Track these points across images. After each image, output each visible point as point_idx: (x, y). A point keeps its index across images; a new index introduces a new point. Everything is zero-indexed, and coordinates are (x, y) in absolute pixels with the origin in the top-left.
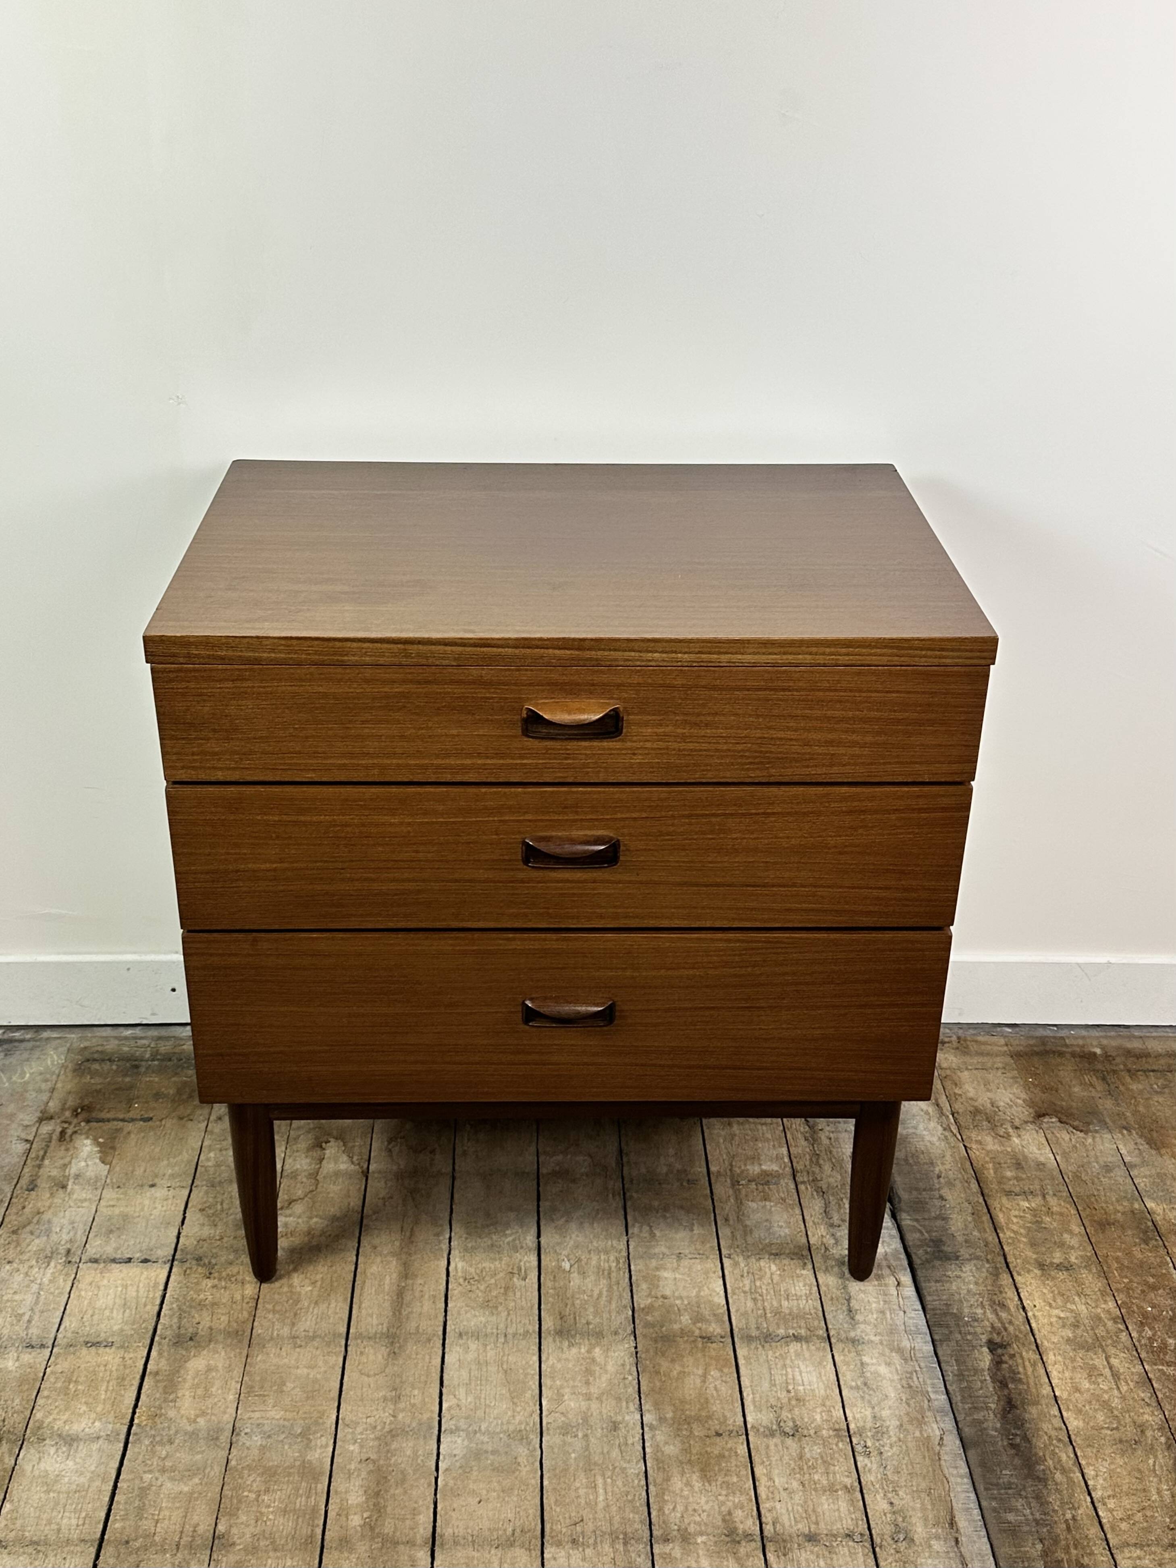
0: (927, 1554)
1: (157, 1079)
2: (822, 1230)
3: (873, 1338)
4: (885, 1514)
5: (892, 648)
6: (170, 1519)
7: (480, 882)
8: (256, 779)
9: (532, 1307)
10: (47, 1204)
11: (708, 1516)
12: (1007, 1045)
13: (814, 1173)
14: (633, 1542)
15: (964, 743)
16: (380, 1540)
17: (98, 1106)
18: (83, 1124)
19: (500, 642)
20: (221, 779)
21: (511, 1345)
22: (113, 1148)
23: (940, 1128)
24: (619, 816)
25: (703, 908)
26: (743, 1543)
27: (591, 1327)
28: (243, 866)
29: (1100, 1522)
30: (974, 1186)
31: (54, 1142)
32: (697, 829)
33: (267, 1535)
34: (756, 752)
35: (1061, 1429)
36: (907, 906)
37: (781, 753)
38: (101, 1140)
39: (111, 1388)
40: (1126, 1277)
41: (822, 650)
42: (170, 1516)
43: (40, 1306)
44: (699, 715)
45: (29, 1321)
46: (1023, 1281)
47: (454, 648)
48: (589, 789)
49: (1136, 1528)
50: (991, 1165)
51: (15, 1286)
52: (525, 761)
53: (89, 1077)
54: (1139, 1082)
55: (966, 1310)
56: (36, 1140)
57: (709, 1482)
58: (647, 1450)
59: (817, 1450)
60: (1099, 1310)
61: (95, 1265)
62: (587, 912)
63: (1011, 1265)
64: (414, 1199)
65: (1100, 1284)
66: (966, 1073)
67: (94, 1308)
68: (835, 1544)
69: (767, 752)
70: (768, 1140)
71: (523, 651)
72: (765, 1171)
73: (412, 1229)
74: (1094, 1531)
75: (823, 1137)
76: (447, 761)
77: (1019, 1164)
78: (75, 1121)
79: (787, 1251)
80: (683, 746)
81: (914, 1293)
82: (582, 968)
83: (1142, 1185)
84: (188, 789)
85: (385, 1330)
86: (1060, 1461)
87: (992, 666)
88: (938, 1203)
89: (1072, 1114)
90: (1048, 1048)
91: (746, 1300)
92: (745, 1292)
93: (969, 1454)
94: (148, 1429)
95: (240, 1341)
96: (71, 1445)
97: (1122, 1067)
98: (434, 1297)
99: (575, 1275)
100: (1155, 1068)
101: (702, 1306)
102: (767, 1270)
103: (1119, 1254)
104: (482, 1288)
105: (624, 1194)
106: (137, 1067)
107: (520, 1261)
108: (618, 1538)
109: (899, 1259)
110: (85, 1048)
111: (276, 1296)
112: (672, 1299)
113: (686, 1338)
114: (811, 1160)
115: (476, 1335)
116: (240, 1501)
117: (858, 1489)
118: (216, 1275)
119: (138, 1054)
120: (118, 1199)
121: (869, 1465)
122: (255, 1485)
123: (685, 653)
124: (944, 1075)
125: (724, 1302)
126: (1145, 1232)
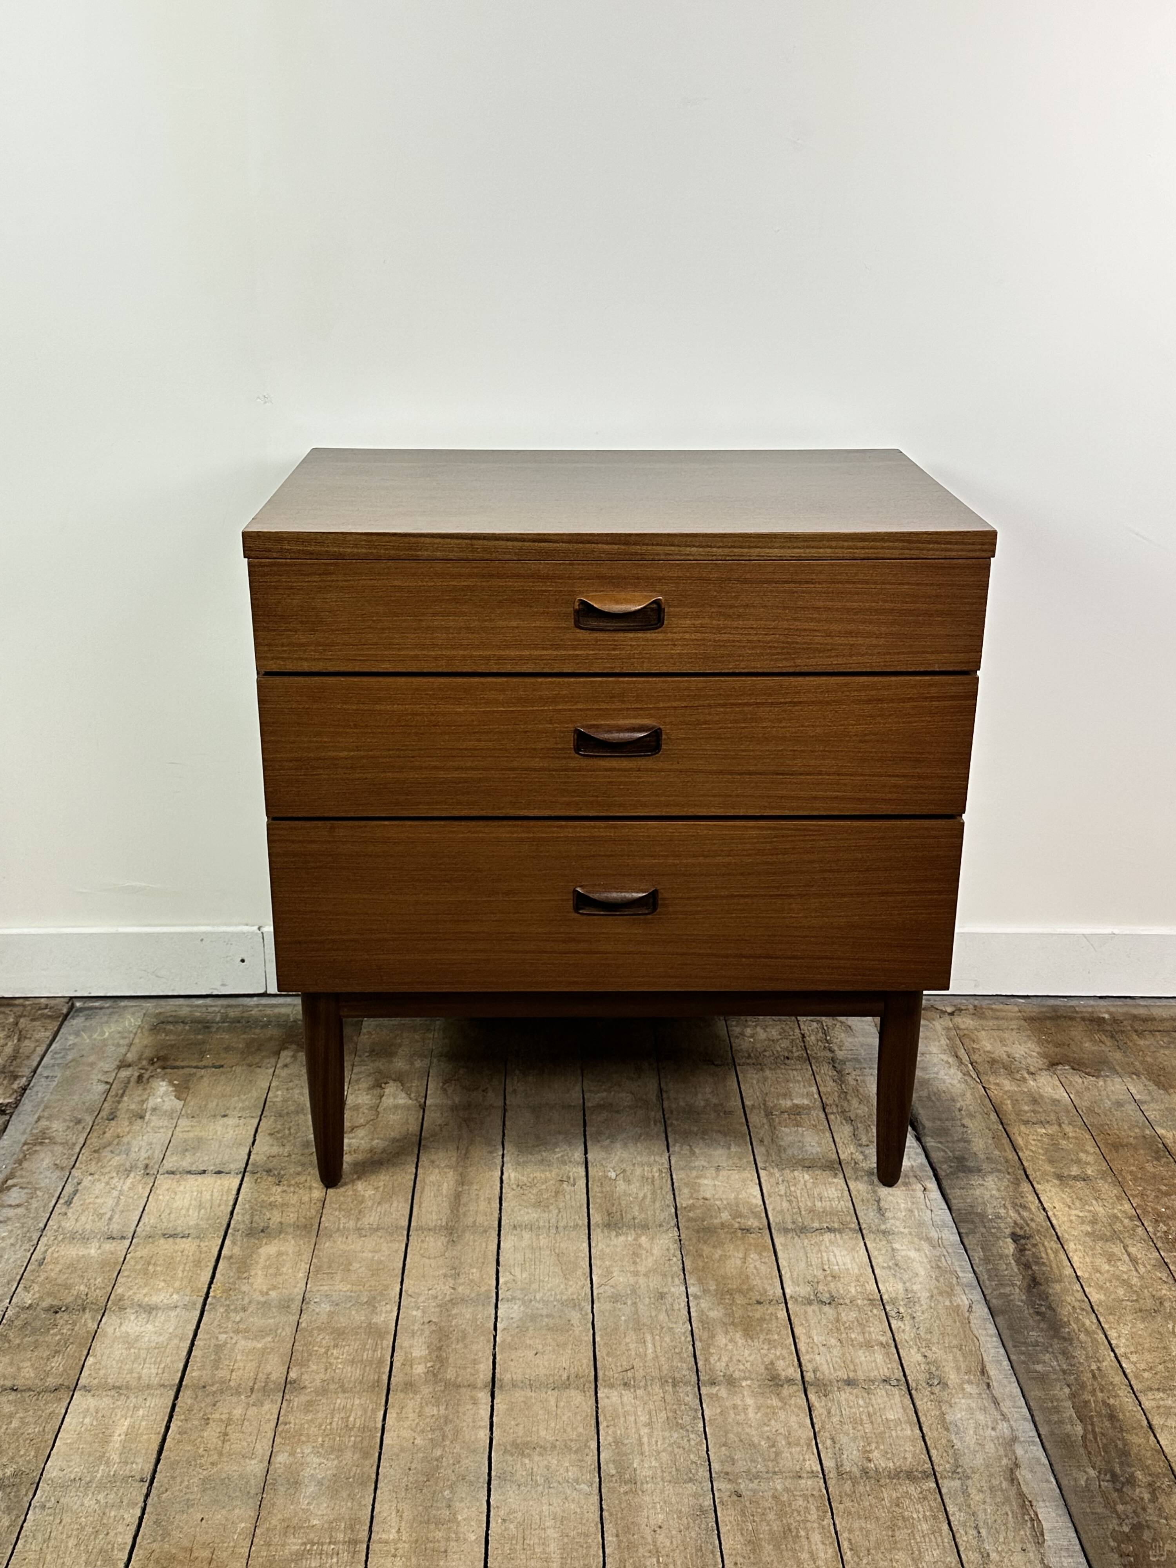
0: (961, 1396)
1: (227, 1037)
2: (852, 1149)
3: (902, 1230)
4: (919, 1364)
5: (903, 541)
6: (244, 1369)
7: (535, 770)
8: (337, 669)
9: (581, 1207)
10: (127, 1129)
11: (752, 1365)
12: (1020, 1012)
13: (842, 1106)
14: (681, 1384)
15: (969, 633)
16: (443, 1384)
17: (173, 1057)
18: (159, 1070)
19: (556, 538)
20: (307, 669)
21: (562, 1234)
22: (187, 1088)
23: (960, 1075)
24: (661, 705)
25: (737, 796)
26: (786, 1386)
27: (636, 1221)
28: (323, 754)
29: (1124, 1373)
30: (993, 1116)
31: (132, 1084)
32: (732, 718)
33: (336, 1381)
34: (783, 643)
35: (1083, 1301)
36: (922, 793)
37: (805, 643)
38: (176, 1082)
39: (187, 1269)
40: (1140, 1186)
41: (841, 543)
42: (245, 1367)
43: (121, 1207)
44: (731, 607)
45: (110, 1219)
46: (1043, 1188)
47: (515, 543)
48: (635, 679)
49: (1158, 1377)
50: (1009, 1102)
51: (97, 1192)
52: (577, 652)
53: (163, 1035)
54: (1146, 1039)
55: (990, 1211)
56: (116, 1082)
57: (752, 1338)
58: (692, 1314)
59: (853, 1315)
60: (1116, 1211)
61: (172, 1176)
62: (633, 800)
63: (1031, 1178)
64: (468, 1126)
65: (1116, 1191)
66: (983, 1033)
67: (172, 1208)
68: (872, 1387)
69: (793, 643)
70: (799, 1082)
71: (576, 546)
72: (797, 1106)
73: (467, 1148)
74: (1119, 1379)
75: (850, 1079)
76: (507, 652)
77: (1036, 1101)
78: (151, 1068)
79: (819, 1165)
80: (718, 637)
81: (940, 1196)
82: (629, 856)
83: (1152, 1116)
84: (278, 680)
85: (444, 1223)
86: (1084, 1325)
87: (992, 559)
88: (962, 1129)
89: (1084, 1064)
90: (1059, 1014)
91: (782, 1201)
92: (781, 1196)
93: (998, 1319)
94: (223, 1300)
95: (309, 1232)
96: (150, 1313)
97: (1129, 1028)
98: (489, 1199)
99: (621, 1182)
100: (1161, 1029)
101: (741, 1206)
102: (801, 1179)
103: (1132, 1168)
104: (534, 1192)
105: (665, 1122)
106: (208, 1027)
107: (569, 1172)
108: (667, 1381)
109: (926, 1171)
110: (160, 1013)
111: (342, 1199)
112: (712, 1200)
113: (726, 1230)
114: (839, 1096)
115: (530, 1227)
116: (311, 1355)
117: (893, 1345)
118: (285, 1182)
119: (209, 1018)
120: (192, 1126)
121: (903, 1326)
122: (324, 1342)
123: (719, 547)
124: (962, 1034)
125: (761, 1203)
126: (1157, 1152)
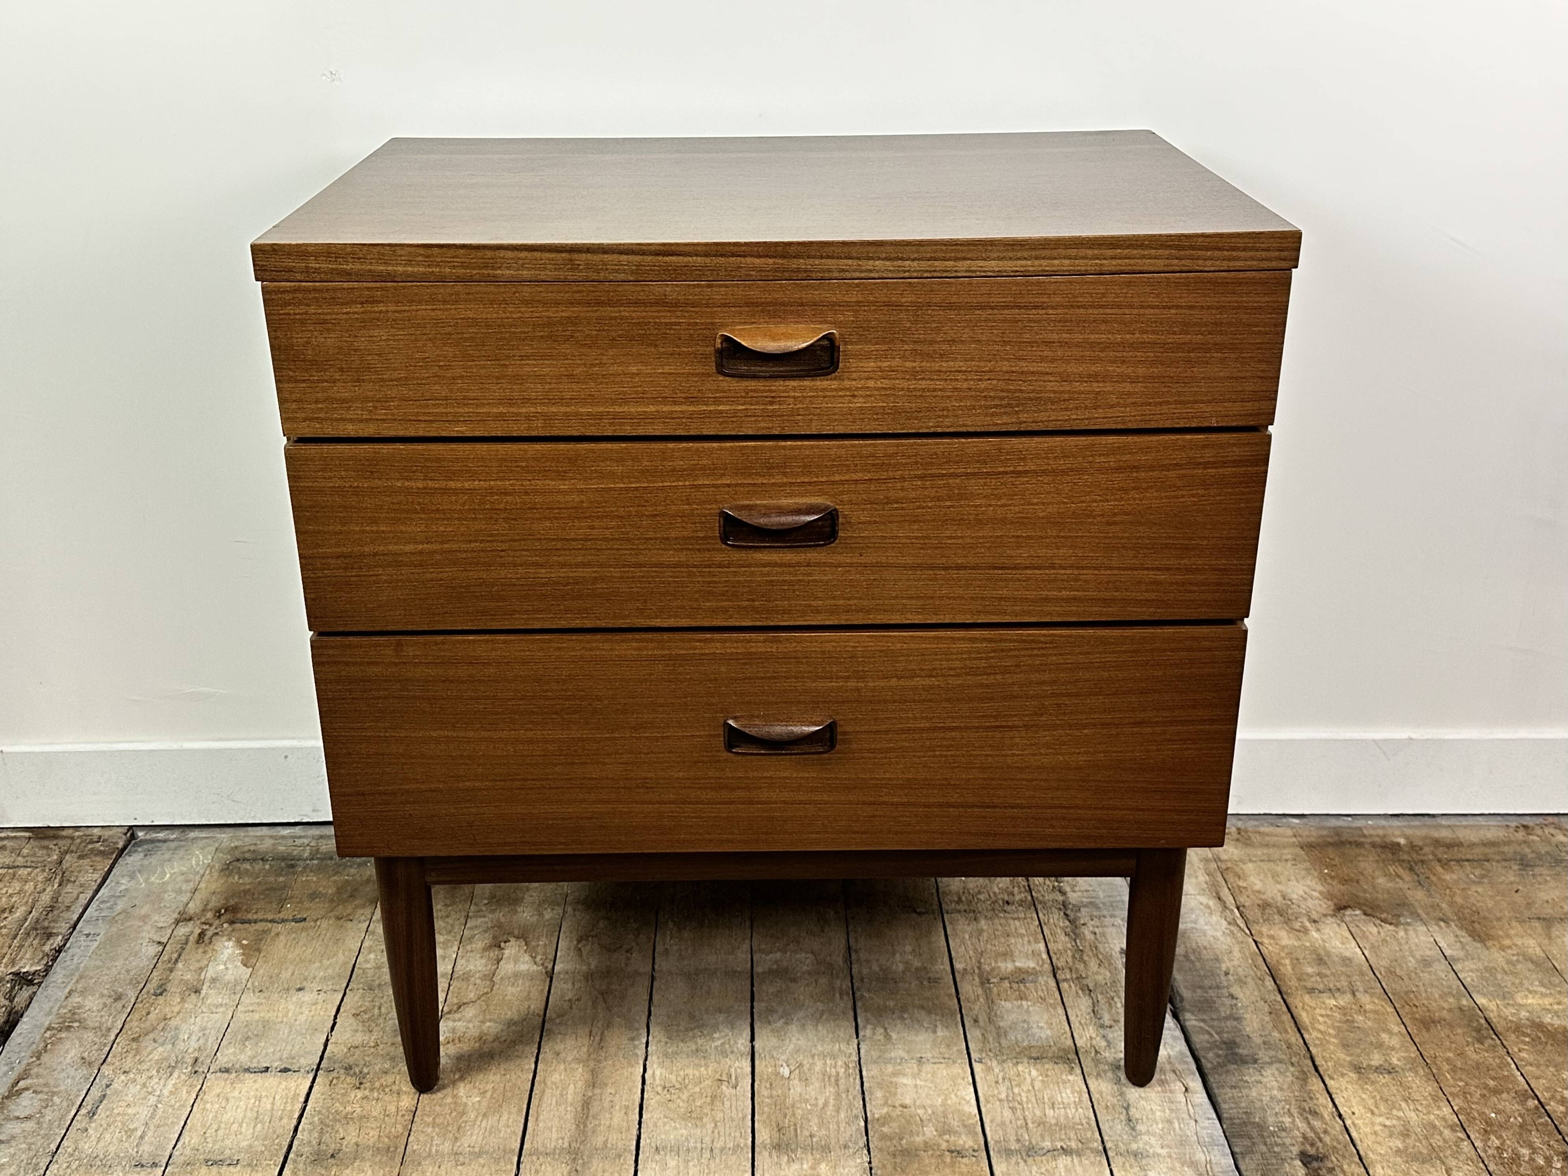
1: (315, 879)
2: (1091, 1031)
3: (1159, 1151)
5: (1170, 247)
7: (668, 566)
8: (392, 433)
9: (744, 1118)
10: (176, 1009)
12: (1295, 836)
13: (1077, 969)
15: (1259, 374)
17: (245, 907)
18: (225, 925)
19: (687, 249)
20: (352, 434)
21: (717, 1160)
22: (259, 950)
23: (1224, 923)
24: (837, 478)
25: (941, 598)
27: (814, 1140)
28: (382, 548)
30: (1269, 983)
31: (190, 944)
32: (932, 495)
34: (1002, 390)
36: (1191, 592)
37: (1033, 391)
38: (245, 942)
40: (1461, 1080)
41: (1083, 252)
43: (156, 1121)
44: (932, 342)
45: (142, 1137)
46: (1337, 1086)
47: (631, 258)
48: (799, 443)
50: (1287, 961)
51: (130, 1098)
52: (720, 408)
53: (237, 877)
54: (1453, 872)
55: (1271, 1120)
56: (170, 941)
60: (1432, 1117)
61: (226, 1075)
62: (801, 605)
63: (1320, 1069)
64: (605, 1001)
65: (1430, 1088)
66: (1250, 865)
67: (220, 1122)
69: (1016, 391)
70: (1022, 936)
71: (716, 260)
72: (1019, 970)
73: (602, 1033)
75: (1086, 932)
76: (626, 409)
77: (1321, 959)
78: (217, 922)
79: (1050, 1055)
80: (913, 384)
81: (1206, 1100)
82: (796, 678)
83: (1469, 979)
84: (313, 449)
85: (566, 1145)
87: (1293, 270)
88: (1228, 1002)
89: (1378, 907)
90: (1343, 839)
91: (1003, 1108)
92: (1000, 1100)
95: (392, 1159)
97: (1431, 857)
98: (627, 1107)
99: (796, 1082)
100: (1470, 857)
101: (950, 1116)
102: (1027, 1075)
103: (1451, 1055)
104: (684, 1097)
105: (853, 994)
106: (293, 866)
107: (730, 1067)
109: (1187, 1063)
110: (236, 847)
111: (437, 1108)
112: (913, 1109)
113: (930, 1153)
114: (1074, 957)
115: (676, 1150)
118: (368, 1085)
119: (295, 853)
120: (259, 1004)
123: (913, 260)
124: (1224, 867)
125: (976, 1111)
126: (1478, 1030)
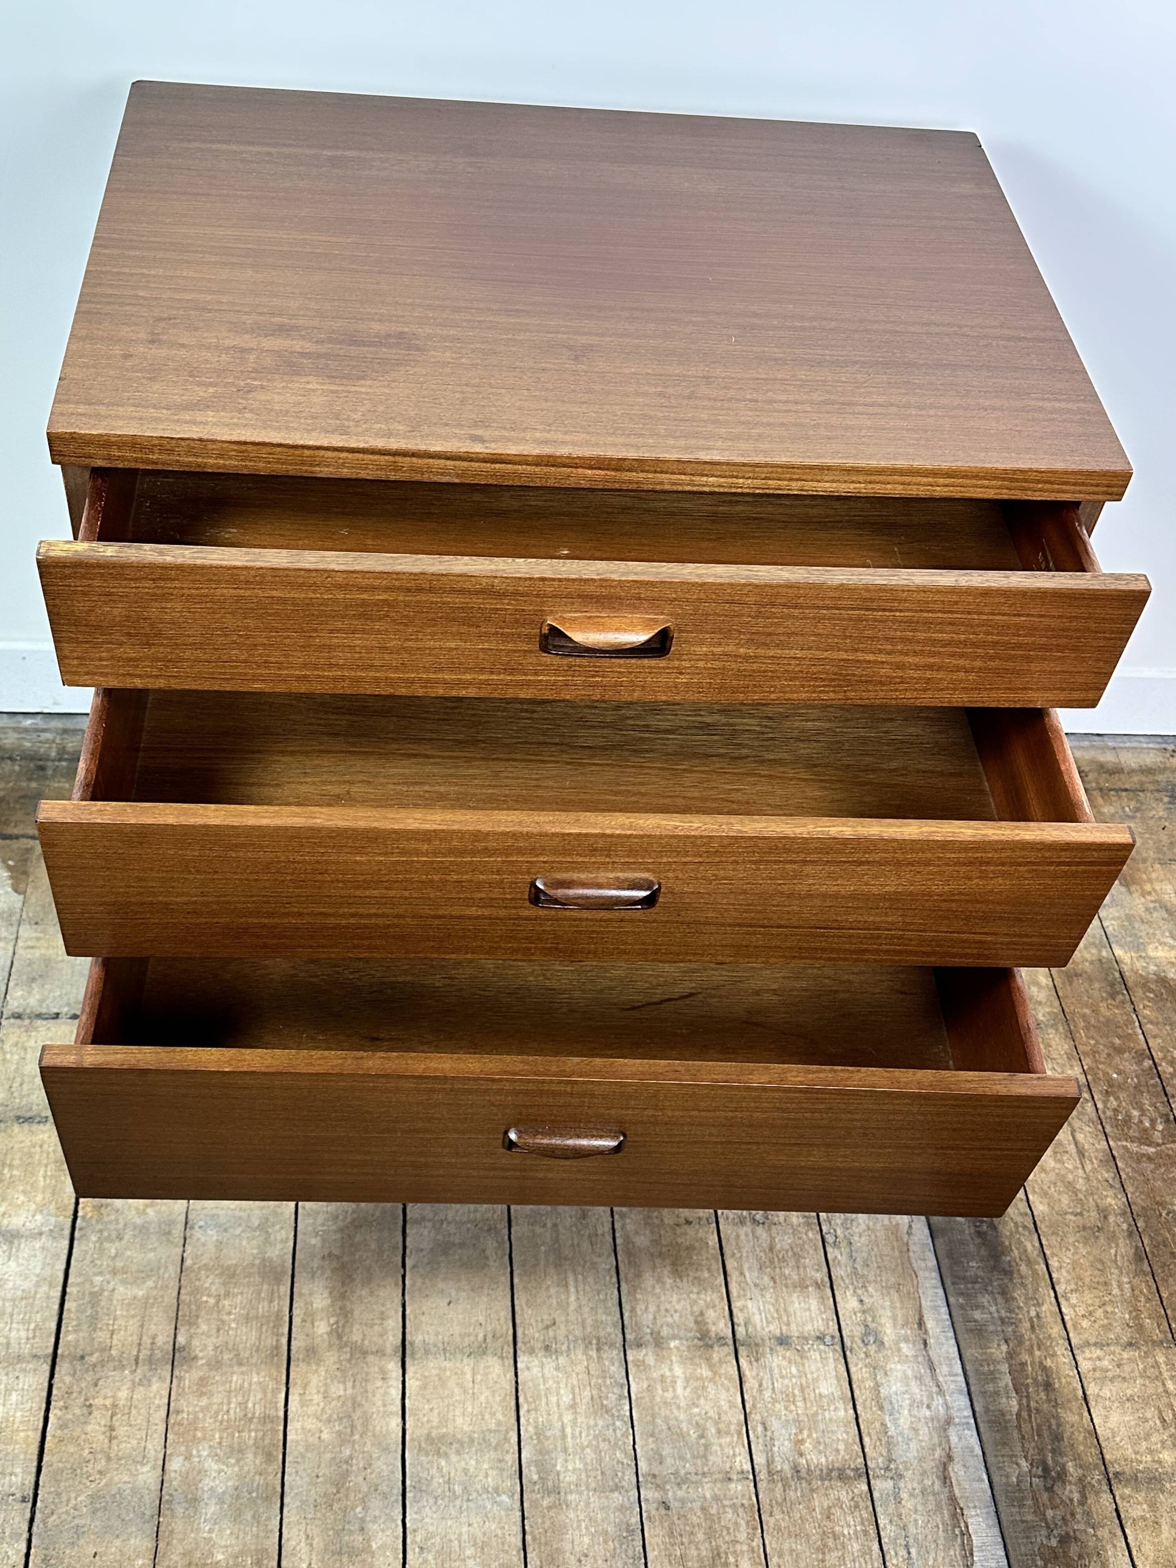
0: (896, 1359)
4: (855, 1314)
6: (126, 1330)
11: (681, 1317)
14: (606, 1348)
16: (348, 1349)
22: (25, 873)
26: (716, 1348)
29: (1063, 1319)
33: (230, 1347)
35: (1026, 1214)
38: (11, 863)
39: (49, 1173)
40: (1093, 1038)
42: (126, 1327)
49: (1096, 1326)
57: (681, 1277)
58: (618, 1241)
59: (788, 1240)
61: (18, 1021)
65: (1066, 1046)
67: (23, 1075)
68: (806, 1348)
74: (1056, 1330)
83: (1111, 928)
86: (1026, 1251)
93: (937, 1242)
94: (94, 1222)
96: (11, 1243)
97: (1094, 785)
100: (1127, 786)
103: (1087, 1011)
106: (42, 768)
108: (591, 1343)
116: (199, 1308)
117: (828, 1285)
119: (42, 751)
120: (38, 939)
121: (839, 1257)
122: (214, 1288)
126: (1112, 985)
